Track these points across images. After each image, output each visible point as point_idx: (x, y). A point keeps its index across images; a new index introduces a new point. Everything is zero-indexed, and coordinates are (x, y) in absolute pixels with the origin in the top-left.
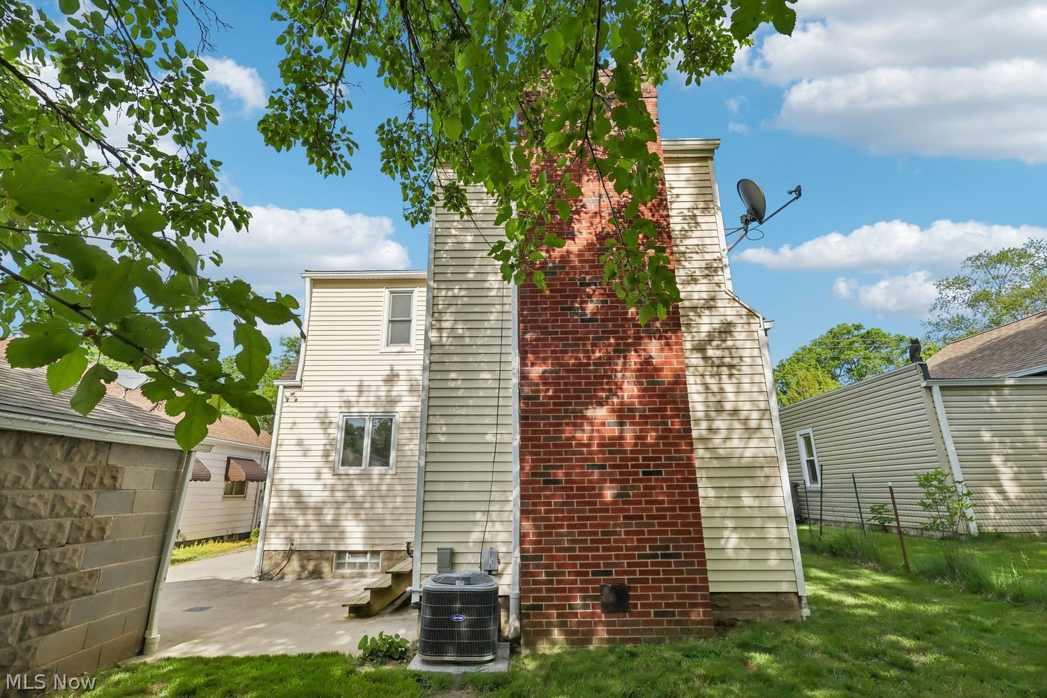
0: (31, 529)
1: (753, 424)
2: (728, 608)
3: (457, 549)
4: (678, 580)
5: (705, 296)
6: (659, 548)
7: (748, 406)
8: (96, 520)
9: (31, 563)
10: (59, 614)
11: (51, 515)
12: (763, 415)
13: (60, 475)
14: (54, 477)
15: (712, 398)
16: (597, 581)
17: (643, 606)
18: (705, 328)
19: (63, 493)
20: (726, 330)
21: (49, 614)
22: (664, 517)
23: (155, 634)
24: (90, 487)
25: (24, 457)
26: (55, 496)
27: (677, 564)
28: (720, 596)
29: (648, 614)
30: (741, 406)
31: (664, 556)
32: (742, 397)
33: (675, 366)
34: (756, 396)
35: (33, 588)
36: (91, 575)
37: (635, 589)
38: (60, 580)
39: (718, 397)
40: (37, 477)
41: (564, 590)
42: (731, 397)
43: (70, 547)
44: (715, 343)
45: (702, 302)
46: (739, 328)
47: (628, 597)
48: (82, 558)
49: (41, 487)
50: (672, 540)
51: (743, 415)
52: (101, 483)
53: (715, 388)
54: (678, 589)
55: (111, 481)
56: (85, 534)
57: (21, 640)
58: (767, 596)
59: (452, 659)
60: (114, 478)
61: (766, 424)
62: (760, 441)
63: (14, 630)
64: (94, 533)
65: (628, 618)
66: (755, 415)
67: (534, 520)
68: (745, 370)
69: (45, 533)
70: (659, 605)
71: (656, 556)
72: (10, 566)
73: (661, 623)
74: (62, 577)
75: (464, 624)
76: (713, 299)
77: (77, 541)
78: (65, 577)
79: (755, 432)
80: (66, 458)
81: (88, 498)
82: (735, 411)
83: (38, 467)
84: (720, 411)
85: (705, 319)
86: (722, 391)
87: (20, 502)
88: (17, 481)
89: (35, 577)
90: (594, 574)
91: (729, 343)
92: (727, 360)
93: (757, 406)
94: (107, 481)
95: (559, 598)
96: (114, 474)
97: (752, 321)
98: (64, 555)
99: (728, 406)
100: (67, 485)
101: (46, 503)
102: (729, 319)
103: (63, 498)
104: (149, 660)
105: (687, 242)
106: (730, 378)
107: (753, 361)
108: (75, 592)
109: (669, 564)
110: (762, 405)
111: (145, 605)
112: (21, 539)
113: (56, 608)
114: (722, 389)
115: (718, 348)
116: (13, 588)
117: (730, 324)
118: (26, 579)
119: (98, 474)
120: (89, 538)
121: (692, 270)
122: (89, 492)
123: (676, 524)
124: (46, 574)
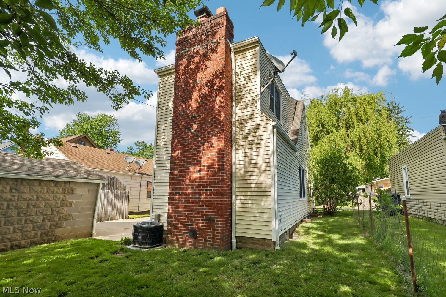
0: (48, 203)
1: (263, 169)
2: (245, 243)
3: (161, 214)
4: (213, 230)
5: (249, 113)
6: (208, 217)
7: (261, 161)
8: (69, 202)
9: (49, 211)
10: (61, 224)
11: (53, 200)
12: (268, 165)
13: (54, 190)
14: (52, 190)
15: (247, 159)
16: (188, 227)
17: (201, 237)
18: (247, 128)
19: (56, 194)
20: (257, 127)
21: (57, 224)
22: (211, 206)
23: (94, 232)
24: (65, 193)
25: (42, 186)
26: (54, 195)
27: (214, 224)
28: (242, 238)
29: (202, 240)
30: (259, 161)
31: (209, 220)
32: (260, 157)
33: (221, 147)
34: (265, 157)
35: (51, 217)
36: (69, 215)
37: (199, 231)
38: (59, 216)
39: (250, 158)
40: (47, 191)
41: (178, 229)
42: (255, 157)
43: (61, 208)
44: (251, 134)
45: (248, 116)
46: (262, 126)
47: (197, 234)
48: (66, 211)
49: (49, 193)
50: (213, 215)
51: (259, 165)
52: (68, 192)
53: (249, 154)
54: (213, 233)
55: (72, 192)
56: (65, 205)
57: (50, 229)
58: (260, 240)
59: (137, 246)
60: (73, 191)
61: (268, 169)
62: (265, 176)
63: (47, 226)
64: (68, 205)
65: (196, 241)
66: (264, 165)
67: (172, 206)
68: (263, 145)
69: (52, 204)
70: (206, 238)
71: (207, 220)
72: (43, 211)
73: (206, 244)
74: (60, 215)
75: (140, 236)
76: (253, 114)
77: (63, 207)
78: (61, 215)
79: (263, 173)
80: (55, 186)
81: (65, 196)
82: (256, 164)
83: (47, 188)
84: (250, 164)
85: (249, 124)
86: (251, 155)
87: (43, 196)
88: (41, 192)
89: (51, 214)
90: (188, 225)
91: (257, 134)
92: (256, 142)
93: (265, 161)
94: (70, 191)
95: (177, 232)
96: (72, 190)
97: (268, 122)
98: (59, 210)
99: (253, 162)
100: (57, 192)
101: (51, 197)
102: (258, 122)
103: (56, 196)
104: (93, 238)
105: (246, 89)
106: (257, 149)
107: (266, 141)
108: (65, 219)
109: (211, 224)
110: (267, 161)
111: (90, 224)
112: (45, 205)
113: (60, 222)
114: (251, 154)
115: (253, 136)
116: (45, 216)
117: (259, 125)
118: (49, 215)
119: (67, 189)
120: (67, 206)
121: (246, 102)
122: (65, 194)
123: (214, 209)
124: (55, 214)
